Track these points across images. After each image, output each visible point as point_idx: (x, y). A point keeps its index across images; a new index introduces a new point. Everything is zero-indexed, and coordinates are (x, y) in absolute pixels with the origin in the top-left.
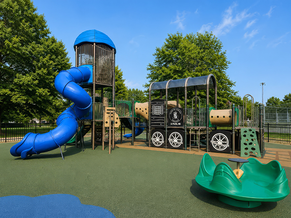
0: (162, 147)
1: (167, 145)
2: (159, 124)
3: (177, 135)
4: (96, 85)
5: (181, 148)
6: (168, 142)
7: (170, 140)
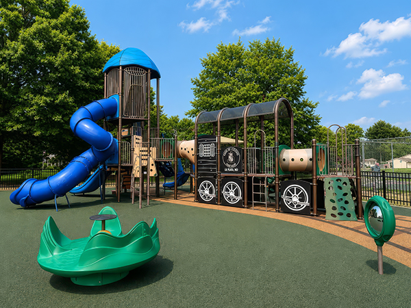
0: (213, 202)
1: (220, 200)
2: (209, 170)
3: (234, 187)
4: (122, 120)
5: (239, 205)
6: (222, 195)
7: (224, 193)
